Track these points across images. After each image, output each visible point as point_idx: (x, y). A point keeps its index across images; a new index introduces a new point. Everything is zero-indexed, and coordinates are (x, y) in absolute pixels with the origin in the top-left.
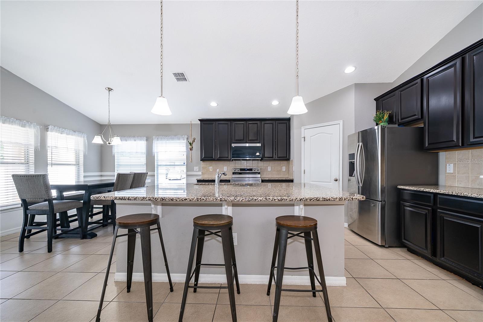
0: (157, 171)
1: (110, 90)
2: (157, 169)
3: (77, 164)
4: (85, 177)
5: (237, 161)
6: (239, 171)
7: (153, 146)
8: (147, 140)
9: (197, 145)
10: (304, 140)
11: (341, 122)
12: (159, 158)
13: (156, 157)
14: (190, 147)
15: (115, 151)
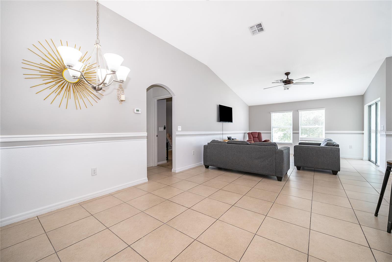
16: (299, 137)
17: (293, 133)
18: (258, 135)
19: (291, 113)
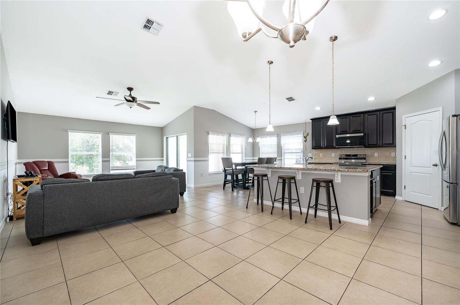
0: (284, 156)
1: (256, 112)
2: (284, 155)
3: (242, 153)
4: (245, 160)
5: (343, 149)
6: (345, 157)
7: (281, 140)
8: (277, 136)
9: (309, 138)
10: (404, 128)
11: (441, 109)
12: (285, 148)
13: (283, 148)
14: (304, 139)
15: (260, 144)
16: (110, 166)
17: (102, 161)
18: (48, 166)
19: (100, 136)
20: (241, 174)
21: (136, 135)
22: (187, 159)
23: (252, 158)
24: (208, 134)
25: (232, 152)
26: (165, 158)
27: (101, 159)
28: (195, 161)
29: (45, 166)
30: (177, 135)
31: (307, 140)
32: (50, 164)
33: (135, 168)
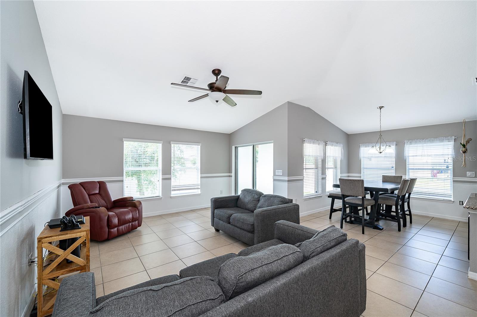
1: (381, 107)
2: (409, 173)
4: (341, 177)
7: (405, 149)
8: (396, 145)
12: (413, 161)
13: (407, 161)
16: (172, 185)
17: (162, 178)
18: (100, 188)
19: (160, 146)
20: (370, 206)
21: (200, 144)
22: (275, 178)
23: (347, 175)
24: (303, 141)
25: (328, 167)
26: (233, 174)
27: (161, 176)
28: (289, 181)
29: (94, 189)
30: (254, 144)
31: (468, 150)
32: (102, 185)
33: (199, 187)
